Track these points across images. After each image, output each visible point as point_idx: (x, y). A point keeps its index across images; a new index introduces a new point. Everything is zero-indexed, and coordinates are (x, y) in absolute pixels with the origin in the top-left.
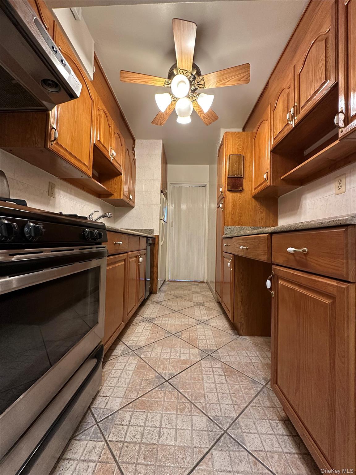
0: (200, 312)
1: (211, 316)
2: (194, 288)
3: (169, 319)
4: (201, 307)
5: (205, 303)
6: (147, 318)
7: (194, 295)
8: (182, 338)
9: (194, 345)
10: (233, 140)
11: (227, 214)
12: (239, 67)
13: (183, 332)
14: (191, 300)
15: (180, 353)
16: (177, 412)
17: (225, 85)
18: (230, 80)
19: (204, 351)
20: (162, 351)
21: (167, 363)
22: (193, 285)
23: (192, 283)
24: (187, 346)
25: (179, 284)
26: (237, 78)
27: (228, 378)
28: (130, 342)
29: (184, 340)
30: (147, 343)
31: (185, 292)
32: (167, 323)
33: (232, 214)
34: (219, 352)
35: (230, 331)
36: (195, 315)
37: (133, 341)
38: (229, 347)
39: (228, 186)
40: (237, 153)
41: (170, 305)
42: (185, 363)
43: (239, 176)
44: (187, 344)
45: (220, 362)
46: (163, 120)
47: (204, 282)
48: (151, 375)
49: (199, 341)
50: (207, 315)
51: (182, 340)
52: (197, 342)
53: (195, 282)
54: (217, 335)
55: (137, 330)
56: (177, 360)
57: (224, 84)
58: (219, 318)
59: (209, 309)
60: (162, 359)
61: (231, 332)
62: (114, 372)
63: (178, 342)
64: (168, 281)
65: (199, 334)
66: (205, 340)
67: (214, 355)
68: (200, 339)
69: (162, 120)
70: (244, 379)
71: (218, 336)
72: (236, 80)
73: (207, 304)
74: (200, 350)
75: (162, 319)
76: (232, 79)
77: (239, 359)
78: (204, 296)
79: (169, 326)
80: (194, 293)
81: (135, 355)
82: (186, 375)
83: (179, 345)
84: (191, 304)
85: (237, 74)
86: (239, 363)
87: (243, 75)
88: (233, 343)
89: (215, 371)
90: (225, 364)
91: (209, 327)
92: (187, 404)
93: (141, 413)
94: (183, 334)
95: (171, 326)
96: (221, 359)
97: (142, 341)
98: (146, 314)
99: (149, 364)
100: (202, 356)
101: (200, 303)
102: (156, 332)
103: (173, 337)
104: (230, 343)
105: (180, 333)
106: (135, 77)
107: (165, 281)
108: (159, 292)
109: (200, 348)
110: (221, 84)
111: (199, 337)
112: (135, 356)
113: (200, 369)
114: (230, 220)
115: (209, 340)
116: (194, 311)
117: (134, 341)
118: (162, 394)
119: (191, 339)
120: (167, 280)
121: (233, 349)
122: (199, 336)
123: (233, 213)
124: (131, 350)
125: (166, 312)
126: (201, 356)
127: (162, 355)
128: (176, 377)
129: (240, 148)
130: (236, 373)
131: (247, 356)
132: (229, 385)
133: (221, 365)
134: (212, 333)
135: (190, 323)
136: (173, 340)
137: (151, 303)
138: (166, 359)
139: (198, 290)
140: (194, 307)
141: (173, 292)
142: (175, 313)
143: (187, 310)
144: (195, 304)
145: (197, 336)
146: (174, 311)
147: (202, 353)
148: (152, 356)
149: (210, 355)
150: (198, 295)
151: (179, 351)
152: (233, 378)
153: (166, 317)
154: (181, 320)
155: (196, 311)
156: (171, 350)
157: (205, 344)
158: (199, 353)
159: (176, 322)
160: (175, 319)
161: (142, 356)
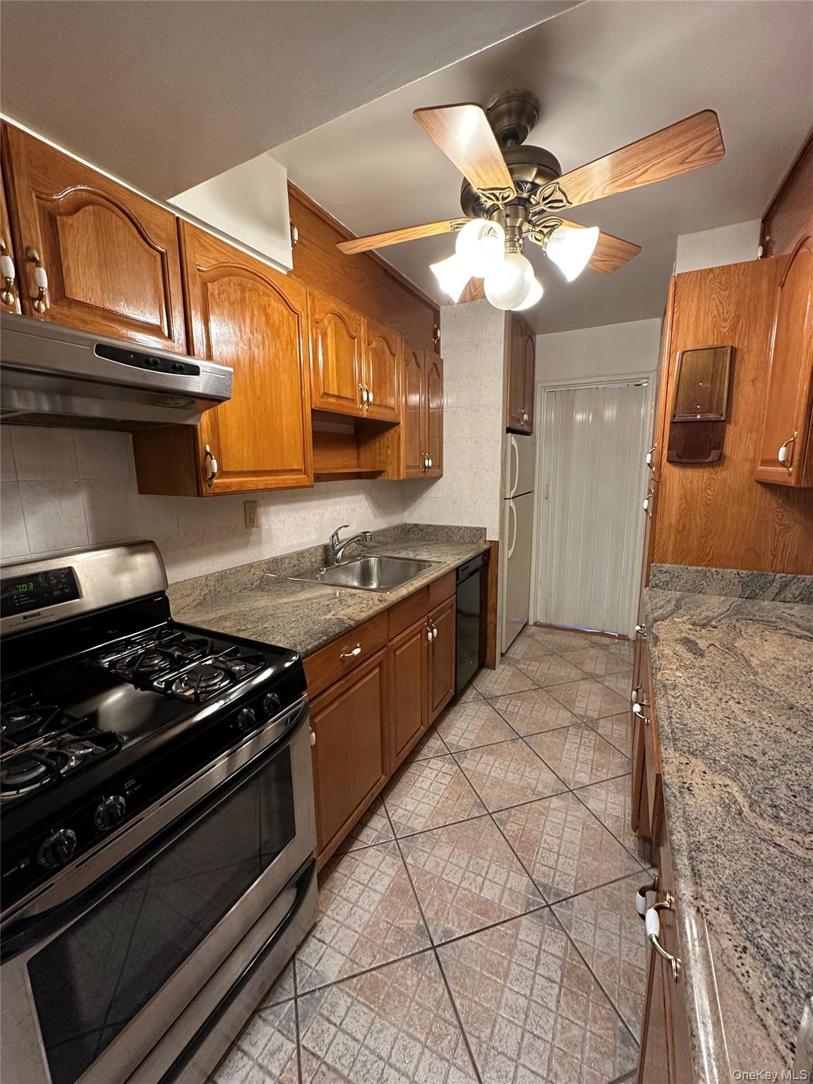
0: (578, 753)
1: (599, 774)
2: (595, 662)
3: (495, 761)
4: (586, 732)
5: (602, 722)
6: (451, 744)
7: (584, 686)
8: (505, 832)
9: (524, 863)
10: (699, 300)
11: (661, 529)
12: (671, 129)
13: (513, 811)
14: (567, 705)
15: (485, 878)
16: (426, 1039)
17: (635, 183)
18: (647, 170)
19: (540, 889)
20: (451, 859)
21: (449, 896)
22: (595, 645)
23: (595, 638)
24: (508, 859)
25: (557, 638)
26: (670, 158)
27: (565, 994)
28: (400, 812)
29: (508, 838)
30: (429, 824)
31: (564, 672)
32: (487, 773)
33: (680, 529)
34: (576, 906)
35: (631, 842)
36: (561, 760)
37: (406, 810)
38: (606, 899)
39: (669, 449)
40: (710, 344)
41: (512, 713)
42: (485, 913)
43: (712, 416)
44: (509, 855)
45: (565, 938)
46: (476, 290)
47: (628, 640)
48: (410, 922)
49: (540, 853)
50: (592, 768)
51: (502, 838)
52: (533, 852)
53: (602, 634)
54: (592, 845)
55: (421, 779)
56: (472, 896)
57: (632, 181)
58: (620, 787)
59: (605, 745)
60: (441, 883)
61: (632, 847)
62: (351, 885)
63: (491, 840)
64: (535, 624)
65: (547, 829)
66: (554, 852)
67: (562, 910)
68: (545, 846)
69: (473, 290)
70: (603, 1018)
71: (593, 849)
72: (670, 165)
73: (605, 727)
74: (533, 882)
75: (481, 757)
76: (658, 163)
77: (616, 948)
78: (611, 694)
79: (488, 784)
80: (584, 679)
81: (398, 852)
82: (477, 948)
83: (490, 850)
84: (564, 717)
85: (667, 148)
86: (612, 961)
87: (692, 146)
88: (623, 886)
89: (542, 963)
90: (576, 949)
91: (581, 813)
92: (452, 1030)
93: (365, 1009)
94: (511, 820)
95: (493, 786)
96: (570, 930)
97: (421, 816)
98: (453, 732)
99: (415, 885)
100: (530, 905)
101: (588, 718)
102: (456, 796)
103: (486, 822)
104: (612, 885)
105: (506, 813)
107: (526, 624)
108: (500, 663)
109: (534, 877)
110: (620, 186)
111: (545, 841)
112: (396, 855)
113: (513, 941)
114: (671, 548)
115: (566, 857)
116: (564, 745)
117: (407, 813)
118: (415, 979)
119: (523, 839)
120: (531, 623)
121: (615, 907)
122: (545, 837)
123: (684, 527)
124: (395, 835)
125: (498, 736)
126: (528, 904)
127: (447, 871)
128: (454, 943)
129: (725, 321)
130: (592, 988)
132: (560, 1020)
133: (566, 948)
134: (580, 834)
135: (540, 788)
136: (483, 830)
137: (474, 698)
138: (451, 885)
139: (600, 670)
140: (568, 731)
141: (534, 666)
142: (515, 742)
143: (547, 738)
144: (575, 719)
145: (542, 836)
146: (516, 737)
147: (533, 894)
148: (426, 868)
149: (549, 906)
150: (596, 687)
151: (485, 870)
152: (578, 1002)
153: (490, 753)
154: (522, 769)
155: (567, 747)
156: (469, 862)
157: (550, 867)
158: (527, 891)
159: (509, 774)
160: (508, 763)
161: (409, 860)
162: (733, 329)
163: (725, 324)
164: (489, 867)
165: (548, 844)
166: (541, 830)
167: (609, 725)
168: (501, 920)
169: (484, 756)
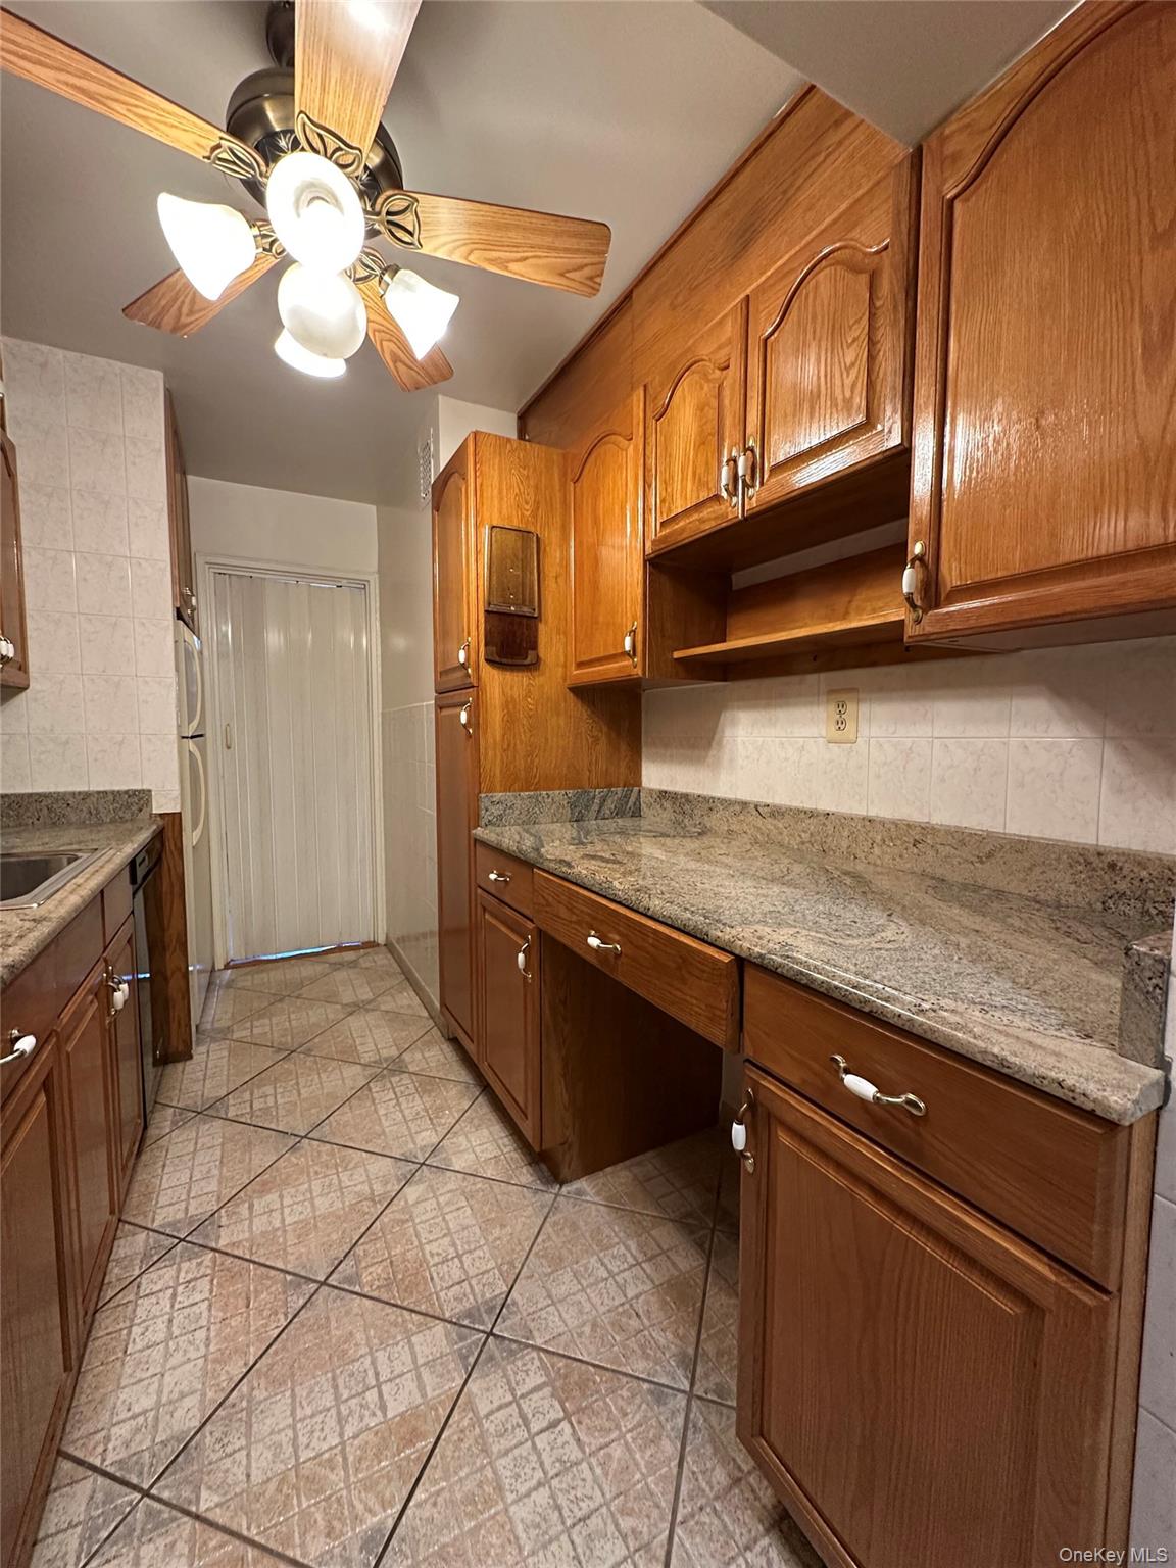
0: (402, 1111)
1: (443, 1121)
2: (351, 986)
3: (281, 1197)
4: (395, 1079)
5: (407, 1057)
6: (172, 1224)
7: (356, 1023)
8: (366, 1290)
9: (423, 1308)
10: (500, 468)
11: (486, 749)
12: (569, 222)
13: (359, 1250)
14: (348, 1056)
15: (379, 1385)
17: (506, 268)
18: (526, 259)
19: (466, 1322)
20: (299, 1414)
21: (338, 1476)
22: (339, 966)
23: (333, 957)
24: (395, 1324)
25: (275, 975)
26: (562, 261)
27: (579, 1422)
28: (120, 1432)
29: (375, 1294)
30: (210, 1395)
31: (316, 1015)
32: (277, 1224)
33: (506, 747)
34: (520, 1301)
35: (526, 1175)
36: (384, 1132)
37: (134, 1417)
38: (544, 1261)
39: (486, 645)
40: (515, 524)
41: (266, 1110)
42: (413, 1434)
43: (526, 610)
44: (392, 1318)
45: (534, 1354)
46: (191, 313)
47: (378, 945)
49: (435, 1275)
50: (430, 1119)
51: (367, 1302)
52: (426, 1284)
53: (340, 949)
54: (490, 1211)
55: (136, 1330)
56: (376, 1434)
57: (504, 263)
58: (476, 1121)
59: (427, 1083)
60: (305, 1471)
61: (531, 1179)
63: (349, 1319)
64: (227, 966)
65: (424, 1236)
66: (453, 1258)
67: (509, 1323)
68: (437, 1259)
69: (185, 310)
70: (629, 1401)
71: (493, 1215)
72: (552, 269)
73: (415, 1060)
74: (451, 1322)
75: (251, 1207)
76: (539, 257)
77: (588, 1306)
78: (394, 1017)
79: (291, 1239)
80: (351, 1014)
81: (167, 1513)
82: (434, 1505)
83: (360, 1337)
84: (353, 1075)
85: (557, 245)
86: (594, 1326)
87: (579, 260)
88: (551, 1230)
89: (530, 1416)
90: (554, 1353)
91: (453, 1182)
94: (364, 1264)
95: (301, 1238)
96: (533, 1339)
97: (182, 1396)
98: (163, 1201)
99: (253, 1533)
100: (467, 1357)
101: (386, 1059)
102: (241, 1302)
103: (326, 1300)
104: (540, 1240)
105: (350, 1262)
106: (19, 40)
107: (213, 970)
108: (198, 1045)
109: (447, 1315)
110: (491, 261)
111: (432, 1255)
112: (164, 1523)
113: (477, 1430)
114: (498, 772)
115: (470, 1252)
116: (376, 1111)
117: (141, 1419)
119: (400, 1277)
120: (220, 965)
121: (557, 1262)
122: (427, 1248)
123: (509, 745)
124: (135, 1488)
125: (261, 1158)
126: (464, 1358)
127: (303, 1440)
128: (394, 1542)
129: (527, 503)
130: (598, 1379)
131: (607, 1279)
132: (593, 1460)
133: (543, 1365)
134: (469, 1211)
135: (378, 1189)
136: (327, 1318)
137: (174, 1123)
138: (326, 1455)
139: (365, 994)
140: (370, 1090)
141: (261, 1027)
142: (299, 1149)
143: (346, 1116)
144: (370, 1071)
145: (422, 1250)
146: (295, 1141)
147: (462, 1338)
148: (257, 1477)
149: (491, 1334)
150: (371, 1018)
151: (371, 1373)
152: (597, 1414)
153: (264, 1190)
154: (335, 1181)
155: (382, 1112)
156: (336, 1387)
157: (459, 1283)
158: (452, 1343)
159: (318, 1202)
160: (306, 1186)
161: (207, 1502)
162: (534, 514)
163: (527, 507)
164: (373, 1363)
165: (438, 1254)
166: (416, 1244)
167: (418, 1056)
168: (443, 1421)
169: (256, 1202)
